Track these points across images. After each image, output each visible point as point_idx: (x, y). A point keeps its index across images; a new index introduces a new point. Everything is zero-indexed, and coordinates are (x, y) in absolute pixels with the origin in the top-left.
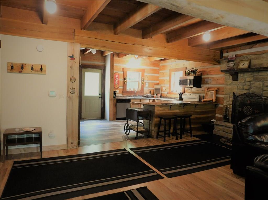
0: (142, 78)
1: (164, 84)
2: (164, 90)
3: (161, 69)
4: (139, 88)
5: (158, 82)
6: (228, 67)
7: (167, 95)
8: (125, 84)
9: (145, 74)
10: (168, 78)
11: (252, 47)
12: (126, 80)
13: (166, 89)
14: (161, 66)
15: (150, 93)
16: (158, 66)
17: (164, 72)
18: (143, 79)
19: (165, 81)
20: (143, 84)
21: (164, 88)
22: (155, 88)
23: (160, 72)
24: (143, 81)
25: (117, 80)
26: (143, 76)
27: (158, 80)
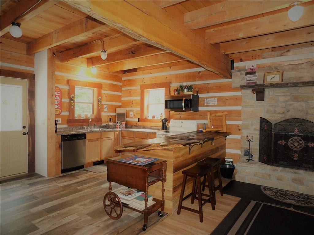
0: (98, 97)
1: (132, 107)
2: (131, 116)
3: (125, 85)
4: (93, 113)
5: (120, 104)
6: (249, 82)
7: (137, 124)
8: (72, 107)
9: (103, 92)
10: (139, 98)
11: (282, 55)
12: (74, 100)
13: (135, 114)
14: (125, 81)
15: (110, 121)
16: (120, 80)
17: (131, 90)
18: (100, 99)
19: (134, 103)
20: (100, 108)
21: (131, 113)
22: (117, 113)
23: (123, 89)
24: (100, 103)
25: (57, 100)
26: (99, 94)
27: (120, 101)
